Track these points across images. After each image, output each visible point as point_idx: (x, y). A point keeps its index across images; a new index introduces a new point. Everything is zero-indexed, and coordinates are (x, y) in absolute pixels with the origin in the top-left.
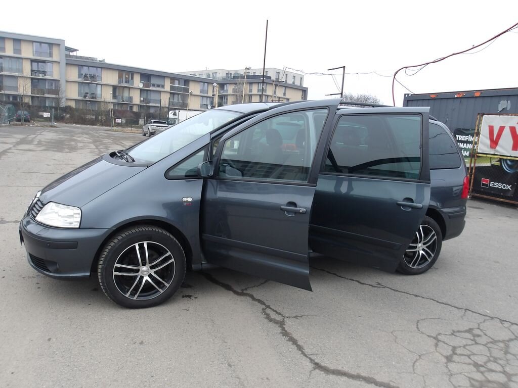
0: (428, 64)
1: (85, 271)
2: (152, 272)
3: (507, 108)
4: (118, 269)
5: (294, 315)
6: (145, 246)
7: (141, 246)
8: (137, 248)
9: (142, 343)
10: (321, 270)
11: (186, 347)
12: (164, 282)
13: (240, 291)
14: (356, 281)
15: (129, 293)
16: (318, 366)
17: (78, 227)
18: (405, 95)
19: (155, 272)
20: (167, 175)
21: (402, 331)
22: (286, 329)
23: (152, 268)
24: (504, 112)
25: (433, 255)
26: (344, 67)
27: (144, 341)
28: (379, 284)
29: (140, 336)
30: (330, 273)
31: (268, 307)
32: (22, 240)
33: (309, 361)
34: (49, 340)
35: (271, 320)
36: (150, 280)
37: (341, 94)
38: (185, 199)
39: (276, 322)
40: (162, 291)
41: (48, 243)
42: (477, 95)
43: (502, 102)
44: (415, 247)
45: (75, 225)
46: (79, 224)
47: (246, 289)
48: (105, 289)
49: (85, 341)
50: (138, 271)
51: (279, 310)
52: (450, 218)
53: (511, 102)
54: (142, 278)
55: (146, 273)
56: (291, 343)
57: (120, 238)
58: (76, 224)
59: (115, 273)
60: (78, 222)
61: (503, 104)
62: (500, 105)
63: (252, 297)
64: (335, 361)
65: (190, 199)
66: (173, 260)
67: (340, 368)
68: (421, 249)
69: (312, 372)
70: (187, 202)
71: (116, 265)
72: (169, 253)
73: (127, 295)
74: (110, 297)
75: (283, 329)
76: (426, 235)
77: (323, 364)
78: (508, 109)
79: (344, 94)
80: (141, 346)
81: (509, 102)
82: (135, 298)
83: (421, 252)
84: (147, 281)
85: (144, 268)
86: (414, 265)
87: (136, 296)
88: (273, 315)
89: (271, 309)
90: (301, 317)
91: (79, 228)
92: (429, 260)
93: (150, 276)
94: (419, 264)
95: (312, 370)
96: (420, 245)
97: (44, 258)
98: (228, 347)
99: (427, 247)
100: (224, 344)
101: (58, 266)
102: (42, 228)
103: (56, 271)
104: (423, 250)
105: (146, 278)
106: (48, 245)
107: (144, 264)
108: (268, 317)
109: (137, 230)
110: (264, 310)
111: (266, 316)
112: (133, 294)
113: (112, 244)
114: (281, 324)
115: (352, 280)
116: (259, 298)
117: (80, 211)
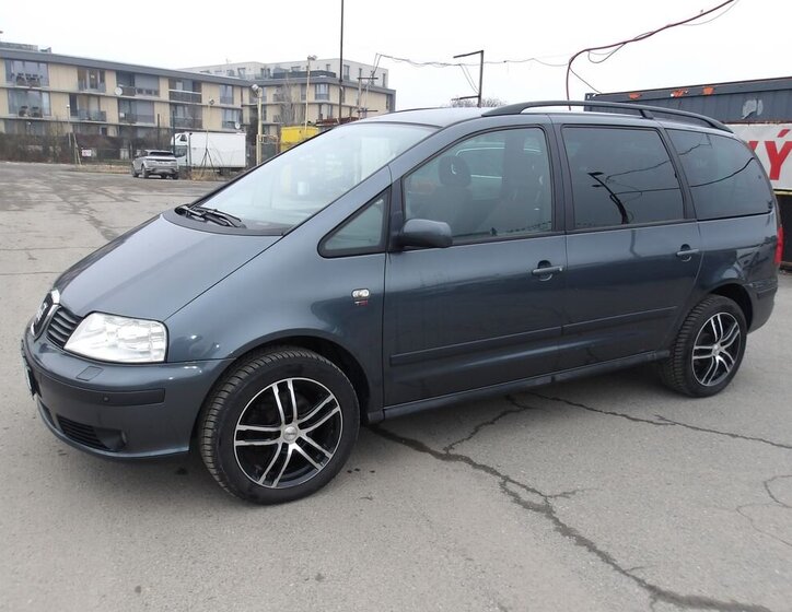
0: (625, 43)
1: (178, 443)
2: (303, 434)
3: (756, 112)
4: (242, 435)
5: (559, 491)
6: (291, 387)
7: (283, 388)
8: (276, 391)
9: (319, 578)
10: (554, 399)
11: (405, 578)
12: (324, 451)
13: (444, 452)
14: (623, 416)
15: (264, 477)
16: (657, 593)
17: (162, 359)
18: (587, 95)
19: (308, 434)
20: (323, 250)
21: (750, 505)
22: (561, 521)
23: (302, 426)
24: (751, 119)
25: (733, 362)
26: (482, 52)
27: (322, 573)
28: (662, 418)
29: (311, 565)
30: (570, 403)
31: (507, 479)
32: (35, 388)
33: (636, 583)
34: (138, 590)
35: (527, 506)
36: (299, 449)
37: (479, 97)
38: (356, 294)
39: (537, 509)
40: (320, 467)
41: (105, 395)
42: (708, 91)
43: (749, 102)
44: (709, 351)
45: (156, 357)
46: (163, 355)
47: (451, 447)
48: (221, 475)
49: (210, 584)
50: (277, 434)
51: (530, 483)
52: (759, 298)
53: (764, 103)
54: (285, 446)
55: (292, 437)
56: (584, 549)
57: (243, 375)
58: (157, 353)
59: (237, 443)
60: (161, 350)
61: (751, 106)
62: (745, 108)
63: (468, 460)
64: (679, 579)
65: (365, 293)
66: (338, 409)
67: (695, 592)
68: (717, 353)
69: (654, 606)
70: (360, 298)
71: (240, 427)
72: (332, 397)
73: (260, 482)
74: (230, 488)
75: (556, 521)
76: (726, 328)
77: (664, 588)
78: (759, 114)
79: (483, 97)
80: (321, 585)
81: (760, 101)
82: (274, 486)
83: (718, 358)
84: (294, 451)
85: (289, 429)
86: (706, 381)
87: (276, 481)
88: (526, 496)
89: (514, 482)
90: (574, 493)
91: (166, 361)
92: (729, 371)
93: (300, 441)
94: (714, 379)
95: (652, 603)
96: (716, 347)
97: (94, 424)
98: (479, 570)
99: (726, 349)
100: (469, 563)
101: (124, 437)
102: (85, 365)
103: (121, 447)
104: (721, 354)
105: (293, 446)
106: (106, 399)
107: (289, 421)
108: (517, 499)
109: (274, 358)
110: (503, 485)
111: (512, 498)
112: (270, 478)
113: (230, 388)
114: (547, 510)
115: (615, 414)
116: (484, 463)
117: (161, 329)
